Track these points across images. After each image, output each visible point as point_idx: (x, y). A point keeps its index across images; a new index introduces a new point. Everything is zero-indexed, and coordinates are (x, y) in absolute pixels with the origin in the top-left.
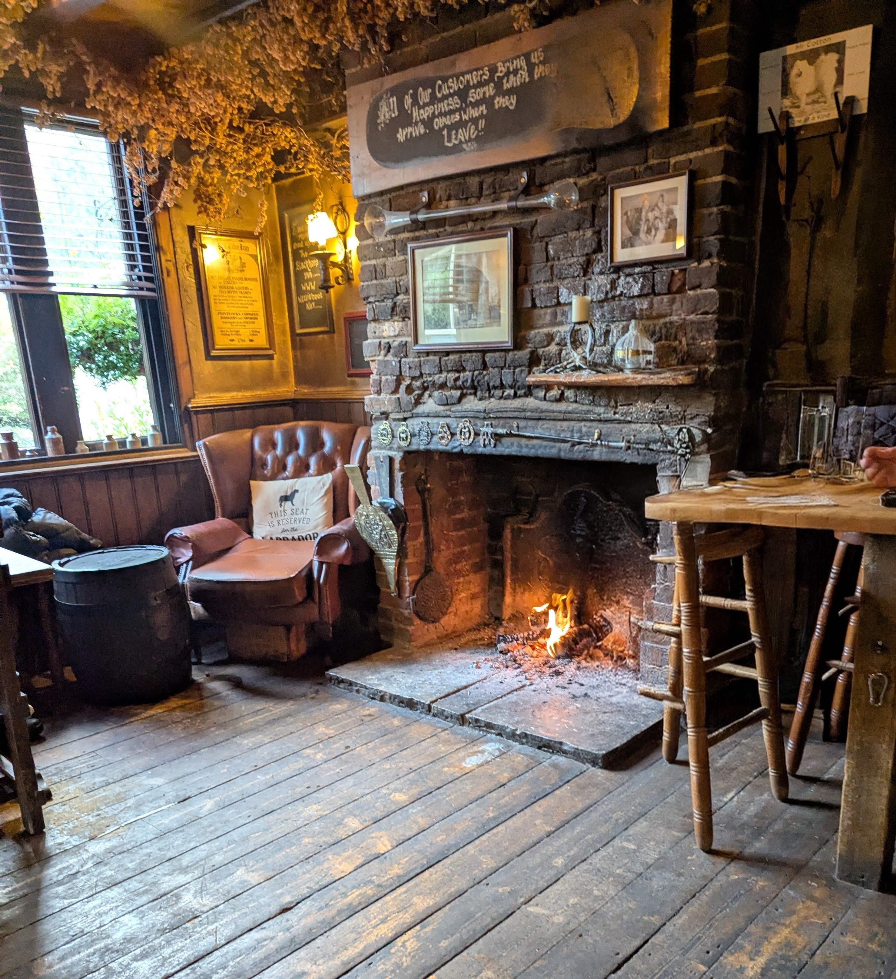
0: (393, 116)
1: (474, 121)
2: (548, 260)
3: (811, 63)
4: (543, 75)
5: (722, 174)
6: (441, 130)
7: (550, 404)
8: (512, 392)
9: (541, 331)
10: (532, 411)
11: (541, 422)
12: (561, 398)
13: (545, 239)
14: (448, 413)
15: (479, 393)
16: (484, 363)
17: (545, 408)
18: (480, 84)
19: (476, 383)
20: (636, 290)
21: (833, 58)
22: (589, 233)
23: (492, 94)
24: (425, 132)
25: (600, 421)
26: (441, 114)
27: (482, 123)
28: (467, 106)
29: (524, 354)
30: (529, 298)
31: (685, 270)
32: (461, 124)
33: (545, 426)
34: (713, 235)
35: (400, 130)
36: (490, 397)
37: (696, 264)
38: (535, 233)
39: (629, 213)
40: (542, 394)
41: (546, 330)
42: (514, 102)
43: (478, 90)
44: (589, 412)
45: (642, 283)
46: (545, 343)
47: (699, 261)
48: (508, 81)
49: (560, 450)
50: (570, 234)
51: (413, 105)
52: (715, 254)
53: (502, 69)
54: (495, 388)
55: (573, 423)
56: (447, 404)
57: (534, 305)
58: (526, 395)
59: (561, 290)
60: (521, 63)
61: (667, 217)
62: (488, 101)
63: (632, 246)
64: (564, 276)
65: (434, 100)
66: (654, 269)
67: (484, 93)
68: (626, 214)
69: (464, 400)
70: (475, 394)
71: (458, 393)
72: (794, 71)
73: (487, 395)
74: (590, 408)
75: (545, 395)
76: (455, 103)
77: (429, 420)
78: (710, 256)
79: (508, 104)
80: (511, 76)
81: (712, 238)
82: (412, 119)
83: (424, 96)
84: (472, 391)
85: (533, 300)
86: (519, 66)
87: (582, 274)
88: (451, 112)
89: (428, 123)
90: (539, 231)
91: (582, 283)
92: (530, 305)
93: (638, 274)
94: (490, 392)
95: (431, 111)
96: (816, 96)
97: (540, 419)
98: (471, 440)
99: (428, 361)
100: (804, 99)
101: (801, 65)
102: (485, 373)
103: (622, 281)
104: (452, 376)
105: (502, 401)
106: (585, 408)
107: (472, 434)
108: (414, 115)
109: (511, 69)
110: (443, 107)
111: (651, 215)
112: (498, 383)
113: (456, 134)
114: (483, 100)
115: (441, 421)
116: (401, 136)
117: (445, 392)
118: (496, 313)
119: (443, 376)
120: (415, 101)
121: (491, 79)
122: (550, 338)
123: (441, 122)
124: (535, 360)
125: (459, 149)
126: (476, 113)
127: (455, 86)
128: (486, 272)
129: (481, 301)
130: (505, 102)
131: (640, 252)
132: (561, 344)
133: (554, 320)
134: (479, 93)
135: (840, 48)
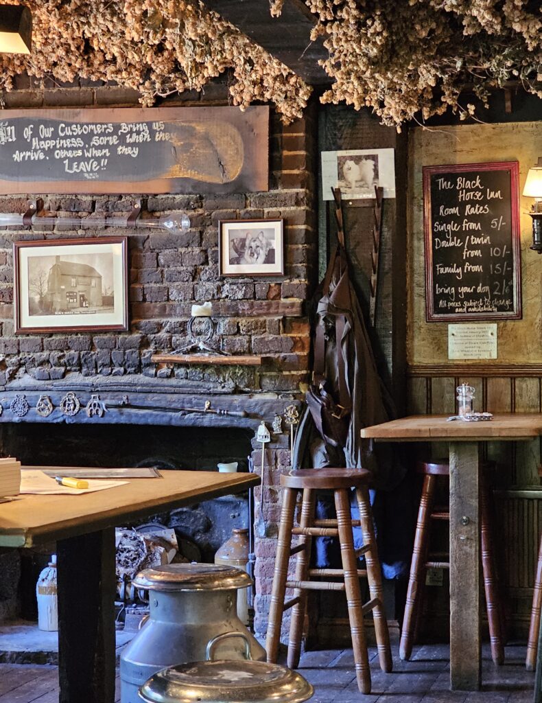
0: (10, 140)
1: (98, 159)
2: (158, 266)
3: (357, 164)
4: (163, 139)
5: (304, 224)
6: (62, 160)
7: (160, 380)
8: (122, 369)
9: (151, 320)
10: (142, 385)
11: (151, 395)
12: (172, 375)
13: (156, 250)
14: (50, 387)
15: (84, 370)
16: (92, 343)
17: (156, 382)
18: (103, 134)
19: (82, 361)
20: (240, 295)
21: (371, 163)
22: (197, 250)
23: (116, 143)
24: (45, 159)
25: (210, 394)
26: (62, 148)
27: (104, 162)
28: (90, 147)
30: (141, 294)
31: (280, 284)
32: (84, 159)
33: (156, 398)
34: (301, 263)
35: (17, 152)
36: (97, 373)
37: (288, 281)
38: (146, 245)
39: (235, 241)
40: (153, 371)
41: (156, 320)
42: (137, 152)
43: (101, 138)
44: (198, 386)
45: (245, 291)
46: (156, 331)
47: (291, 279)
48: (131, 137)
49: (171, 419)
50: (180, 250)
51: (33, 136)
52: (302, 275)
53: (125, 128)
54: (104, 365)
55: (182, 396)
56: (50, 379)
57: (144, 300)
58: (136, 372)
59: (170, 291)
60: (144, 127)
61: (267, 247)
62: (113, 148)
63: (238, 263)
64: (174, 279)
65: (55, 136)
66: (254, 281)
67: (108, 141)
68: (233, 240)
69: (67, 376)
70: (80, 370)
71: (63, 369)
72: (346, 167)
73: (94, 371)
74: (201, 383)
75: (156, 373)
76: (79, 142)
77: (26, 393)
78: (299, 276)
79: (130, 152)
80: (134, 135)
81: (300, 265)
82: (32, 146)
83: (47, 132)
84: (78, 368)
85: (144, 295)
86: (141, 129)
87: (191, 279)
88: (73, 149)
89: (50, 152)
90: (150, 244)
91: (192, 286)
92: (141, 300)
93: (241, 283)
94: (97, 370)
95: (52, 145)
96: (362, 183)
97: (150, 392)
98: (76, 410)
99: (28, 340)
100: (354, 184)
101: (351, 163)
102: (92, 352)
103: (227, 287)
104: (57, 354)
105: (111, 377)
106: (195, 383)
107: (78, 405)
108: (34, 144)
109: (134, 130)
110: (67, 143)
111: (253, 244)
112: (108, 361)
113: (78, 165)
114: (107, 146)
115: (41, 394)
116: (17, 157)
117: (46, 369)
118: (108, 302)
119: (45, 354)
120: (35, 133)
121: (115, 133)
122: (160, 327)
123: (63, 154)
124: (145, 343)
125: (79, 177)
126: (98, 153)
127: (78, 131)
128: (99, 269)
129: (93, 292)
130: (127, 151)
131: (246, 268)
132: (172, 331)
133: (163, 313)
134: (103, 141)
135: (374, 158)
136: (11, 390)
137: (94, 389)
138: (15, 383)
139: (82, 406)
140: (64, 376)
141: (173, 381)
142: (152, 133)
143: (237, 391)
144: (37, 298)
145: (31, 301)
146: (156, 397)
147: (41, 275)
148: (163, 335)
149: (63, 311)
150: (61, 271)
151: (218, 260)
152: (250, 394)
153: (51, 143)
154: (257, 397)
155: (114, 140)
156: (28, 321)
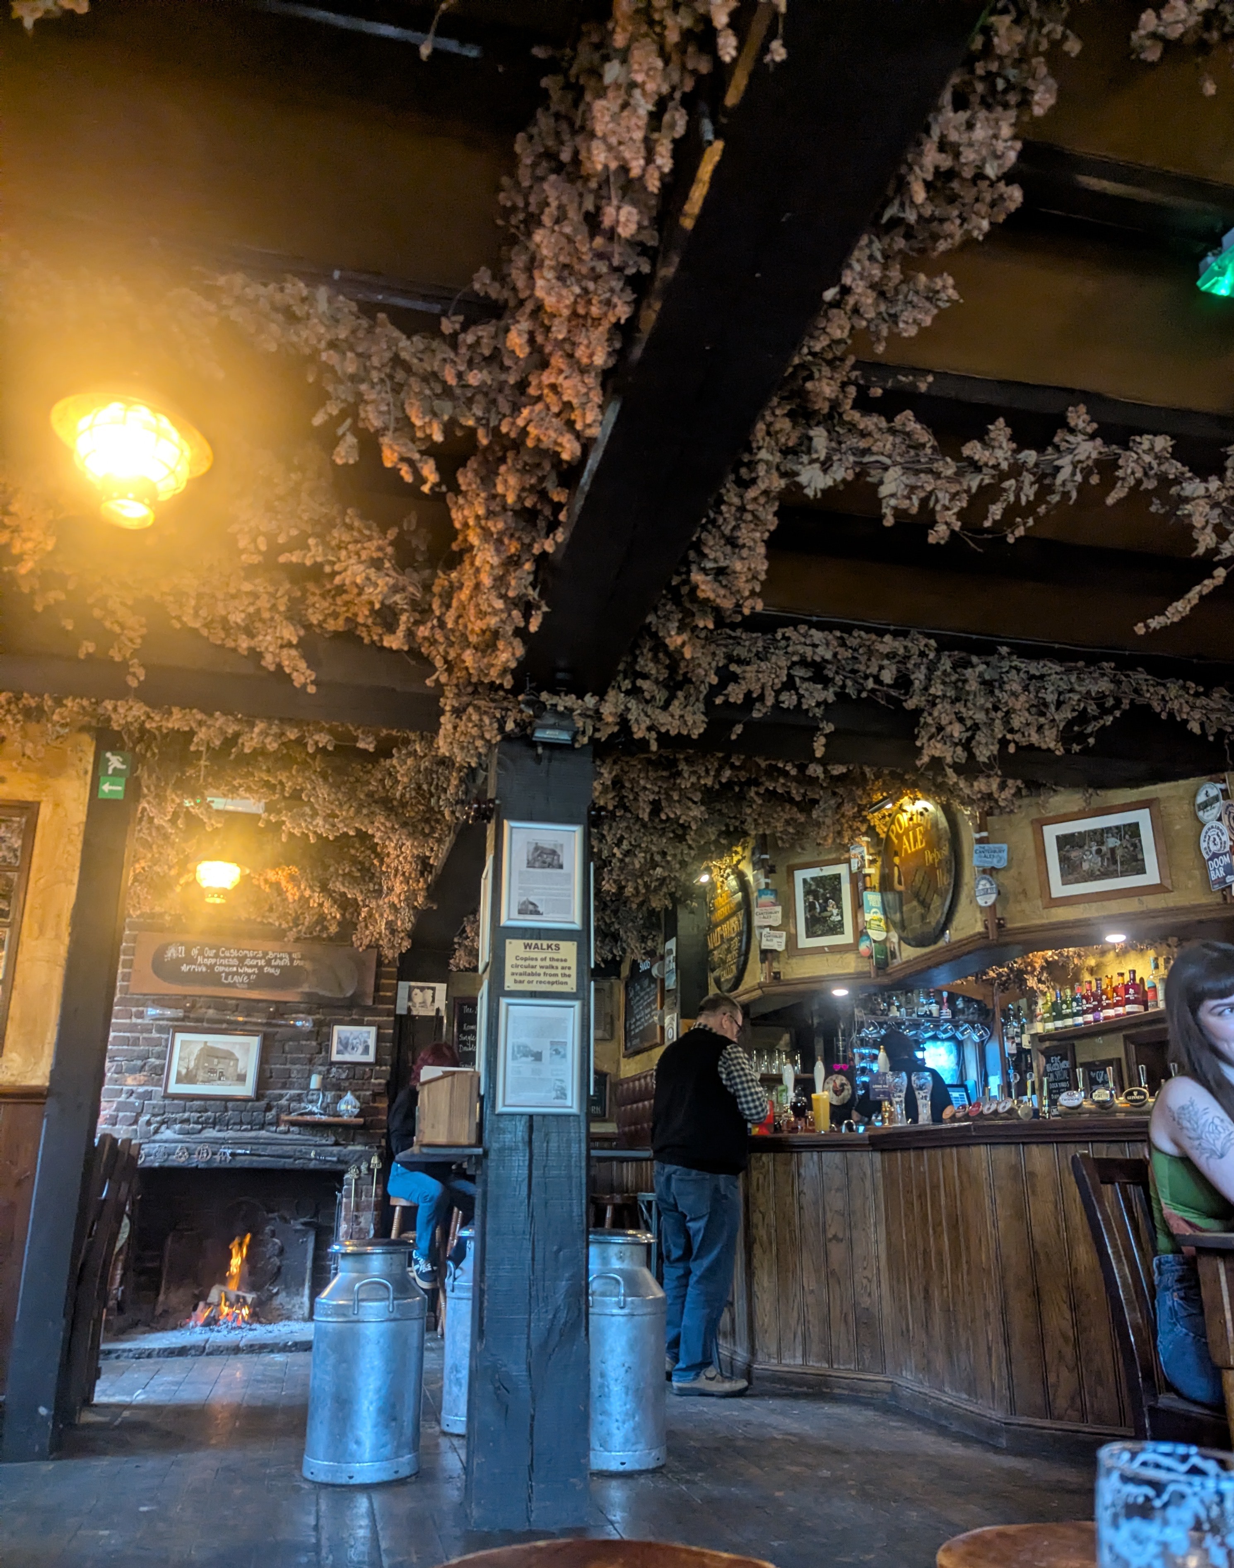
0: (180, 956)
1: (249, 975)
2: (283, 1053)
3: (421, 991)
4: (299, 965)
6: (220, 973)
7: (278, 1135)
8: (249, 1127)
9: (275, 1092)
10: (264, 1139)
11: (270, 1146)
12: (288, 1131)
13: (284, 1041)
14: (188, 1140)
15: (218, 1127)
16: (226, 1108)
17: (275, 1137)
18: (254, 958)
19: (217, 1120)
20: (344, 1076)
21: (430, 992)
22: (314, 1043)
24: (206, 971)
25: (316, 1146)
26: (221, 965)
27: (252, 977)
28: (243, 966)
29: (263, 1103)
31: (372, 1070)
32: (237, 973)
35: (185, 965)
36: (228, 1130)
37: (378, 1068)
39: (342, 1038)
40: (273, 1129)
41: (278, 1092)
42: (278, 972)
43: (253, 960)
44: (308, 1140)
45: (347, 1073)
46: (278, 1099)
47: (380, 1067)
48: (275, 961)
50: (301, 1042)
51: (199, 954)
52: (386, 1064)
53: (271, 955)
54: (234, 1124)
55: (295, 1147)
56: (188, 1134)
58: (259, 1129)
60: (286, 955)
61: (364, 1044)
62: (261, 968)
63: (342, 1054)
64: (294, 1063)
65: (216, 956)
66: (354, 1067)
67: (257, 963)
68: (340, 1038)
69: (203, 1132)
70: (214, 1127)
71: (200, 1126)
72: (414, 993)
73: (226, 1128)
74: (311, 1137)
75: (276, 1130)
76: (235, 961)
77: (167, 1144)
78: (384, 1065)
80: (278, 960)
82: (197, 962)
83: (210, 953)
85: (271, 1073)
86: (284, 956)
88: (229, 966)
89: (211, 967)
90: (278, 1037)
92: (269, 1077)
93: (344, 1068)
94: (228, 1127)
96: (423, 1005)
97: (270, 1144)
98: (208, 1158)
99: (172, 1104)
100: (418, 1005)
101: (417, 991)
102: (225, 1115)
103: (334, 1070)
104: (196, 1115)
105: (239, 1132)
106: (306, 1137)
107: (210, 1154)
108: (199, 960)
109: (278, 956)
110: (225, 962)
111: (354, 1041)
112: (238, 1121)
113: (232, 977)
114: (256, 966)
115: (180, 1145)
116: (185, 968)
117: (186, 1126)
118: (242, 1078)
119: (186, 1115)
120: (201, 953)
121: (263, 957)
122: (281, 1096)
123: (221, 969)
124: (269, 1108)
125: (233, 985)
126: (250, 971)
127: (235, 954)
128: (238, 1054)
129: (231, 1070)
130: (272, 971)
131: (347, 1057)
132: (291, 1099)
133: (284, 1086)
134: (254, 962)
135: (433, 989)
136: (154, 1142)
137: (223, 1142)
138: (158, 1137)
139: (214, 1154)
140: (200, 1131)
141: (289, 1136)
142: (292, 960)
143: (336, 1144)
144: (184, 1071)
145: (179, 1073)
146: (274, 1148)
147: (190, 1054)
148: (283, 1102)
149: (204, 1082)
150: (209, 1053)
151: (328, 1050)
152: (345, 1146)
153: (213, 961)
154: (350, 1148)
155: (262, 963)
156: (174, 1088)
